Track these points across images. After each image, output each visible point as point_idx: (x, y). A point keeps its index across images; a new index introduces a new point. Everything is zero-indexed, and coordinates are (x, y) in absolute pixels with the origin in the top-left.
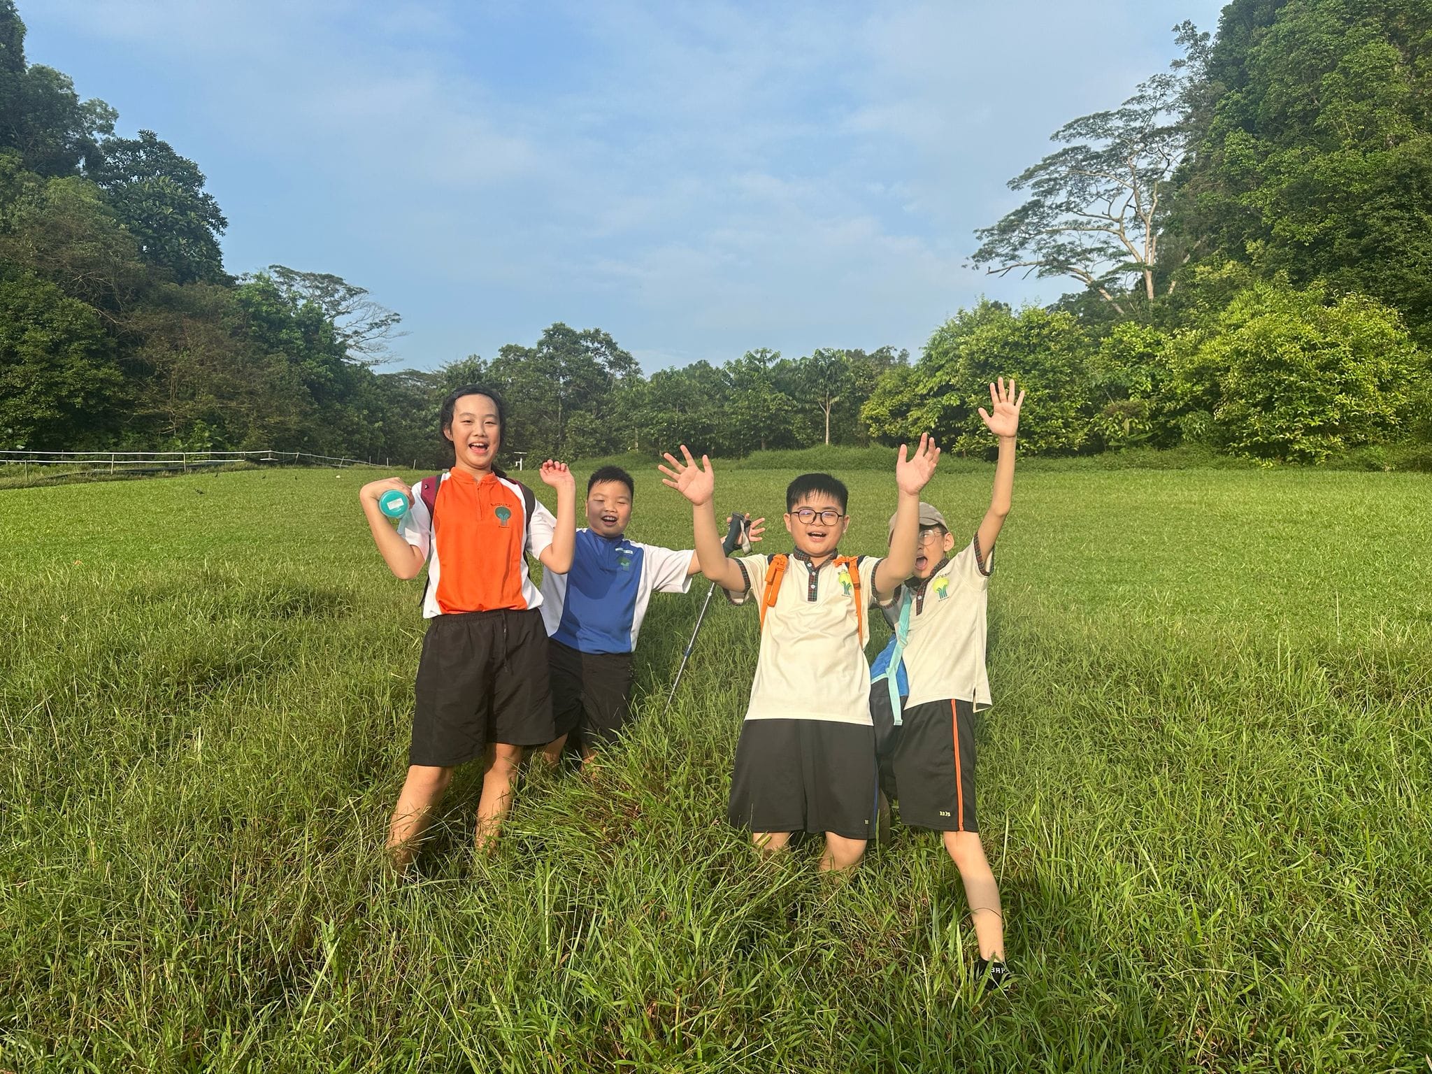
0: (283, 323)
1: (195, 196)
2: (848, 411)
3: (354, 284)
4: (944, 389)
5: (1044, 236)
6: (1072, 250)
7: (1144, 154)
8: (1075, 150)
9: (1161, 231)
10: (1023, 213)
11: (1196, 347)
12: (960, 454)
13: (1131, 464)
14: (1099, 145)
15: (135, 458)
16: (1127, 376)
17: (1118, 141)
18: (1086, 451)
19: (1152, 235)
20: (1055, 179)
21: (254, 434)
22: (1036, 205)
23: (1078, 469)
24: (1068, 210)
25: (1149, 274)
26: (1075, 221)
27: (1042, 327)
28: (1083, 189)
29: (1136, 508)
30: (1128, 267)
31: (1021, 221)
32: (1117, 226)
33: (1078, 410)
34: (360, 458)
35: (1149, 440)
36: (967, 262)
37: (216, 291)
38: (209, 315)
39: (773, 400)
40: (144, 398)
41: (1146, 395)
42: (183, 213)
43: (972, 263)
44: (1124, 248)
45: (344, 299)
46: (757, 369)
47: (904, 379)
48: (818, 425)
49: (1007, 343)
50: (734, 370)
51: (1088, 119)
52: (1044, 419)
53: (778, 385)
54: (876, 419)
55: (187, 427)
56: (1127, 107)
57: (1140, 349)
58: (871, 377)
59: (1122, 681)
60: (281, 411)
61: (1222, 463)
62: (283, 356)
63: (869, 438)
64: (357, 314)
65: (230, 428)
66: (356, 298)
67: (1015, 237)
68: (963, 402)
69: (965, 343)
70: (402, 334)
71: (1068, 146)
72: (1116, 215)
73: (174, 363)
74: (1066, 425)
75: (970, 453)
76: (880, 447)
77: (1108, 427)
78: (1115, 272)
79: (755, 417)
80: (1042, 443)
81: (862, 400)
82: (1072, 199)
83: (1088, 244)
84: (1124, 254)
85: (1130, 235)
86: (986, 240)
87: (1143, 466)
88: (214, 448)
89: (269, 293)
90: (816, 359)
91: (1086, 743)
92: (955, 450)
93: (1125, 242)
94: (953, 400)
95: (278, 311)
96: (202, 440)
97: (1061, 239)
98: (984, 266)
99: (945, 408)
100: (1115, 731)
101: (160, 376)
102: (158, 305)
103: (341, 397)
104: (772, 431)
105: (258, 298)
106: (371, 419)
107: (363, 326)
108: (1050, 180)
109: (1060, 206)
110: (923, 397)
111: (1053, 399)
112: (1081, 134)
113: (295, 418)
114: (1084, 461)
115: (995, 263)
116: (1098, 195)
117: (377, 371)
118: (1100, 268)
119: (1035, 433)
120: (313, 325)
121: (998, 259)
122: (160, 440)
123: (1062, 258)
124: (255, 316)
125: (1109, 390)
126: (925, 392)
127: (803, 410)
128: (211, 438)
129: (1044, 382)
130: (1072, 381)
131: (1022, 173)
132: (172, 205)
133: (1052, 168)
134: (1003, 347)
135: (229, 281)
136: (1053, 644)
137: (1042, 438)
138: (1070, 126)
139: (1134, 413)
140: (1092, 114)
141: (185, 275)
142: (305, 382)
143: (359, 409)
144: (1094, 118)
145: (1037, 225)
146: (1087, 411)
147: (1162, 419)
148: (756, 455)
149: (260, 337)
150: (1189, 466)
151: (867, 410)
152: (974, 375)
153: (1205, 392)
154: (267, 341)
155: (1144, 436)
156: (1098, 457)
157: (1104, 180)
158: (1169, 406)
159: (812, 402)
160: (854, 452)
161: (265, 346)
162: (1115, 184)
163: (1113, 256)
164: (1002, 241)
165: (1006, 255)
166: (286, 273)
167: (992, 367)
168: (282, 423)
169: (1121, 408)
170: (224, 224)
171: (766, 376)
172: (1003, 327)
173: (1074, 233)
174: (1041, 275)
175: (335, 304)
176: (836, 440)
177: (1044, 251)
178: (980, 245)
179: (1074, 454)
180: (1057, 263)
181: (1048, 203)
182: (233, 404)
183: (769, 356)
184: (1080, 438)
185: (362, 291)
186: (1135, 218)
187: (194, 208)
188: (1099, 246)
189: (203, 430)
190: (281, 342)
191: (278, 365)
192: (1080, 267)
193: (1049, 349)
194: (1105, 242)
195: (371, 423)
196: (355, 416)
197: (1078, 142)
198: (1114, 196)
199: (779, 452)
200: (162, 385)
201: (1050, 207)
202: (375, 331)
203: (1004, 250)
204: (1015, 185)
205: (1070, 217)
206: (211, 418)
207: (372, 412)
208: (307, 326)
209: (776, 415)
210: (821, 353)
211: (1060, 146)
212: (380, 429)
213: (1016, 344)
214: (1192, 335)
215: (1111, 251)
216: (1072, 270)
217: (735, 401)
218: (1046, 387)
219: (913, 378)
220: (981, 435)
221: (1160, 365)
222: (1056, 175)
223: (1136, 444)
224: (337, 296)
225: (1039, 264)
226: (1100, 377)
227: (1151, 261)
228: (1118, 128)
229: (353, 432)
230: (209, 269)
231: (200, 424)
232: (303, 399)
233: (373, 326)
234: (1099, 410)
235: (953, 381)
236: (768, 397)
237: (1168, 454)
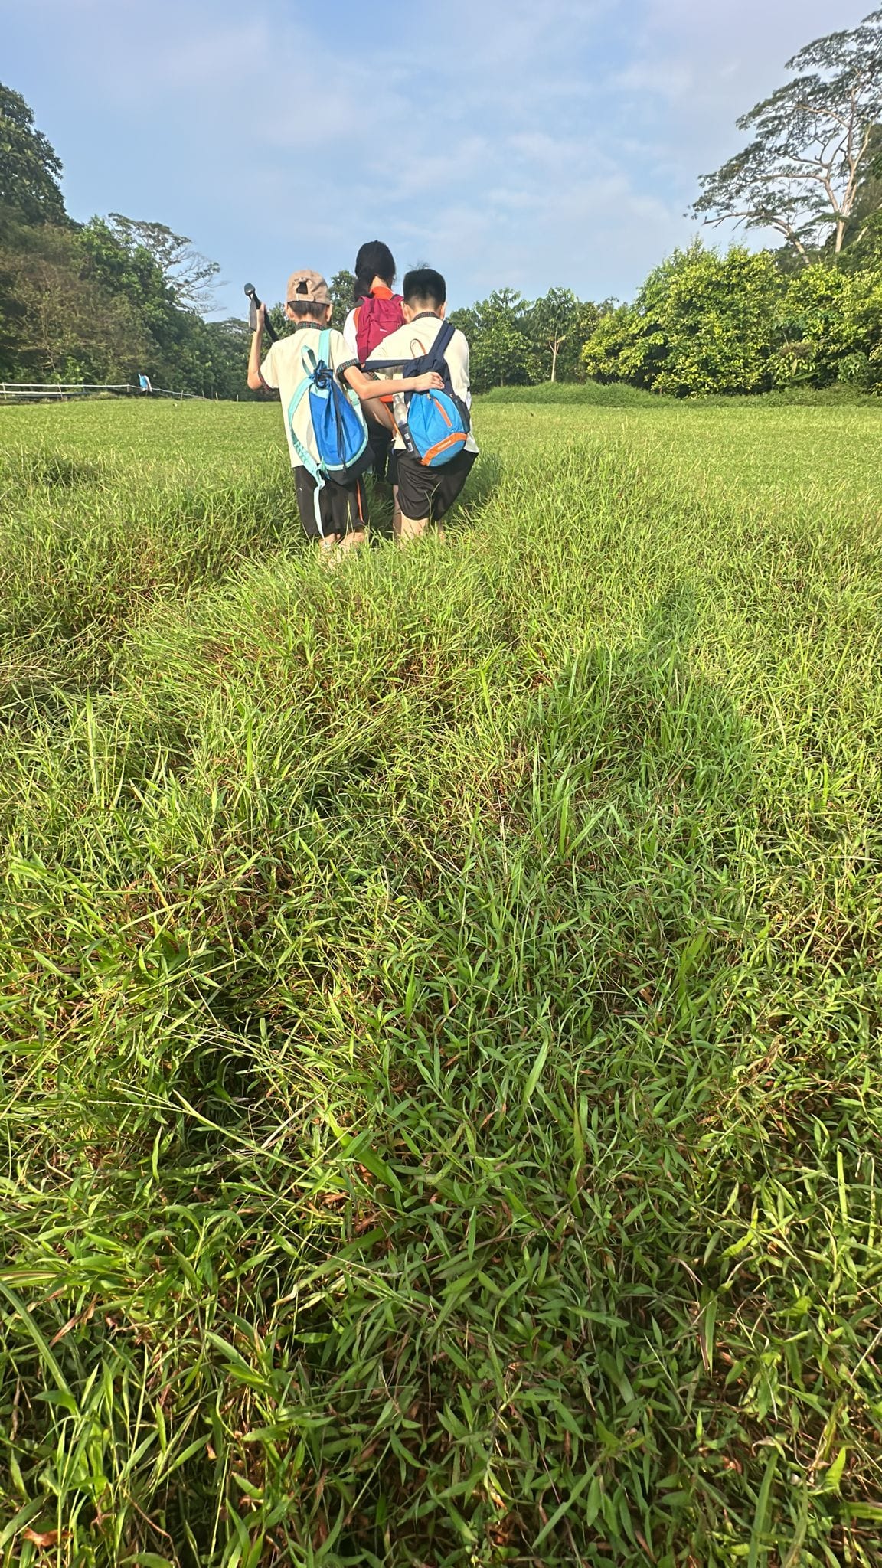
0: (119, 268)
1: (29, 134)
2: (571, 351)
3: (179, 235)
4: (654, 328)
5: (759, 183)
6: (780, 199)
7: (868, 86)
8: (806, 80)
9: (862, 180)
10: (744, 157)
11: (870, 290)
12: (657, 391)
13: (791, 401)
14: (828, 75)
15: (28, 389)
16: (805, 318)
17: (848, 69)
18: (757, 390)
19: (853, 183)
20: (780, 118)
21: (114, 370)
22: (758, 147)
23: (749, 405)
24: (786, 153)
25: (842, 224)
26: (789, 166)
27: (743, 266)
28: (803, 130)
29: (791, 431)
30: (826, 218)
31: (741, 166)
32: (824, 173)
33: (758, 352)
34: (198, 394)
35: (809, 380)
36: (687, 211)
37: (61, 233)
38: (61, 256)
39: (512, 339)
40: (24, 335)
41: (817, 337)
42: (21, 151)
43: (692, 211)
44: (826, 197)
45: (172, 248)
46: (500, 310)
47: (620, 319)
48: (547, 365)
49: (710, 283)
50: (482, 310)
51: (825, 40)
52: (729, 359)
53: (517, 325)
54: (593, 358)
55: (62, 362)
56: (868, 25)
57: (822, 292)
58: (594, 319)
59: (774, 545)
60: (132, 351)
61: (864, 402)
62: (126, 299)
63: (587, 375)
64: (186, 263)
65: (95, 364)
66: (182, 248)
67: (733, 184)
68: (666, 342)
69: (676, 282)
70: (223, 283)
71: (800, 75)
72: (826, 161)
73: (40, 303)
74: (746, 365)
75: (665, 390)
76: (594, 383)
77: (778, 366)
78: (812, 223)
79: (496, 355)
80: (723, 382)
81: (583, 340)
82: (791, 141)
83: (796, 192)
84: (824, 204)
85: (834, 183)
86: (707, 187)
87: (800, 403)
88: (86, 382)
89: (105, 236)
90: (549, 299)
91: (728, 602)
92: (653, 387)
93: (828, 190)
94: (657, 339)
95: (116, 255)
96: (75, 374)
97: (773, 187)
98: (702, 215)
99: (651, 347)
100: (758, 591)
101: (32, 316)
102: (16, 246)
103: (178, 339)
104: (510, 369)
105: (97, 242)
106: (202, 359)
107: (191, 276)
108: (775, 118)
109: (777, 150)
110: (634, 337)
111: (739, 339)
112: (814, 60)
113: (143, 357)
114: (754, 398)
115: (711, 213)
116: (816, 137)
117: (208, 319)
118: (802, 217)
119: (719, 372)
120: (146, 270)
121: (715, 208)
122: (44, 374)
123: (770, 208)
124: (98, 259)
125: (787, 332)
126: (636, 331)
127: (535, 350)
128: (82, 373)
129: (735, 322)
130: (759, 323)
131: (752, 109)
132: (10, 141)
133: (780, 103)
134: (707, 287)
135: (75, 227)
136: (712, 512)
137: (724, 377)
138: (806, 50)
139: (803, 354)
140: (830, 34)
141: (35, 218)
142: (147, 324)
143: (192, 350)
144: (831, 39)
145: (754, 171)
146: (764, 353)
147: (824, 361)
148: (496, 390)
149: (105, 281)
150: (836, 404)
151: (587, 349)
152: (679, 315)
153: (867, 335)
154: (111, 285)
155: (807, 376)
156: (765, 395)
157: (824, 119)
158: (834, 348)
159: (543, 340)
160: (574, 388)
161: (110, 290)
162: (833, 124)
163: (815, 205)
164: (721, 188)
165: (722, 204)
166: (122, 221)
167: (695, 307)
168: (134, 360)
169: (794, 349)
170: (59, 165)
171: (508, 316)
172: (709, 266)
173: (786, 180)
174: (749, 225)
175: (166, 254)
176: (560, 378)
177: (756, 200)
178: (701, 192)
179: (747, 392)
180: (764, 215)
181: (768, 146)
182: (93, 343)
183: (511, 296)
184: (754, 378)
185: (187, 240)
186: (843, 164)
187: (29, 146)
188: (804, 194)
189: (74, 365)
190: (122, 286)
191: (122, 307)
192: (783, 218)
193: (744, 289)
194: (811, 191)
195: (203, 363)
196: (190, 356)
197: (810, 71)
198: (830, 138)
199: (513, 388)
200: (35, 324)
201: (770, 151)
202: (201, 280)
203: (721, 198)
204: (743, 124)
205: (785, 161)
206: (79, 356)
207: (203, 353)
208: (141, 271)
209: (513, 353)
210: (554, 293)
211: (795, 74)
212: (210, 368)
213: (718, 284)
214: (869, 278)
215: (814, 199)
216: (776, 221)
217: (481, 340)
218: (735, 328)
219: (628, 319)
220: (676, 374)
221: (836, 308)
222: (782, 112)
223: (798, 383)
224: (167, 245)
225: (749, 214)
226: (782, 320)
227: (846, 214)
228: (851, 52)
229: (189, 372)
230: (55, 212)
231: (71, 360)
232: (147, 340)
233: (199, 275)
234: (774, 351)
235: (660, 321)
236: (507, 336)
237: (822, 392)
